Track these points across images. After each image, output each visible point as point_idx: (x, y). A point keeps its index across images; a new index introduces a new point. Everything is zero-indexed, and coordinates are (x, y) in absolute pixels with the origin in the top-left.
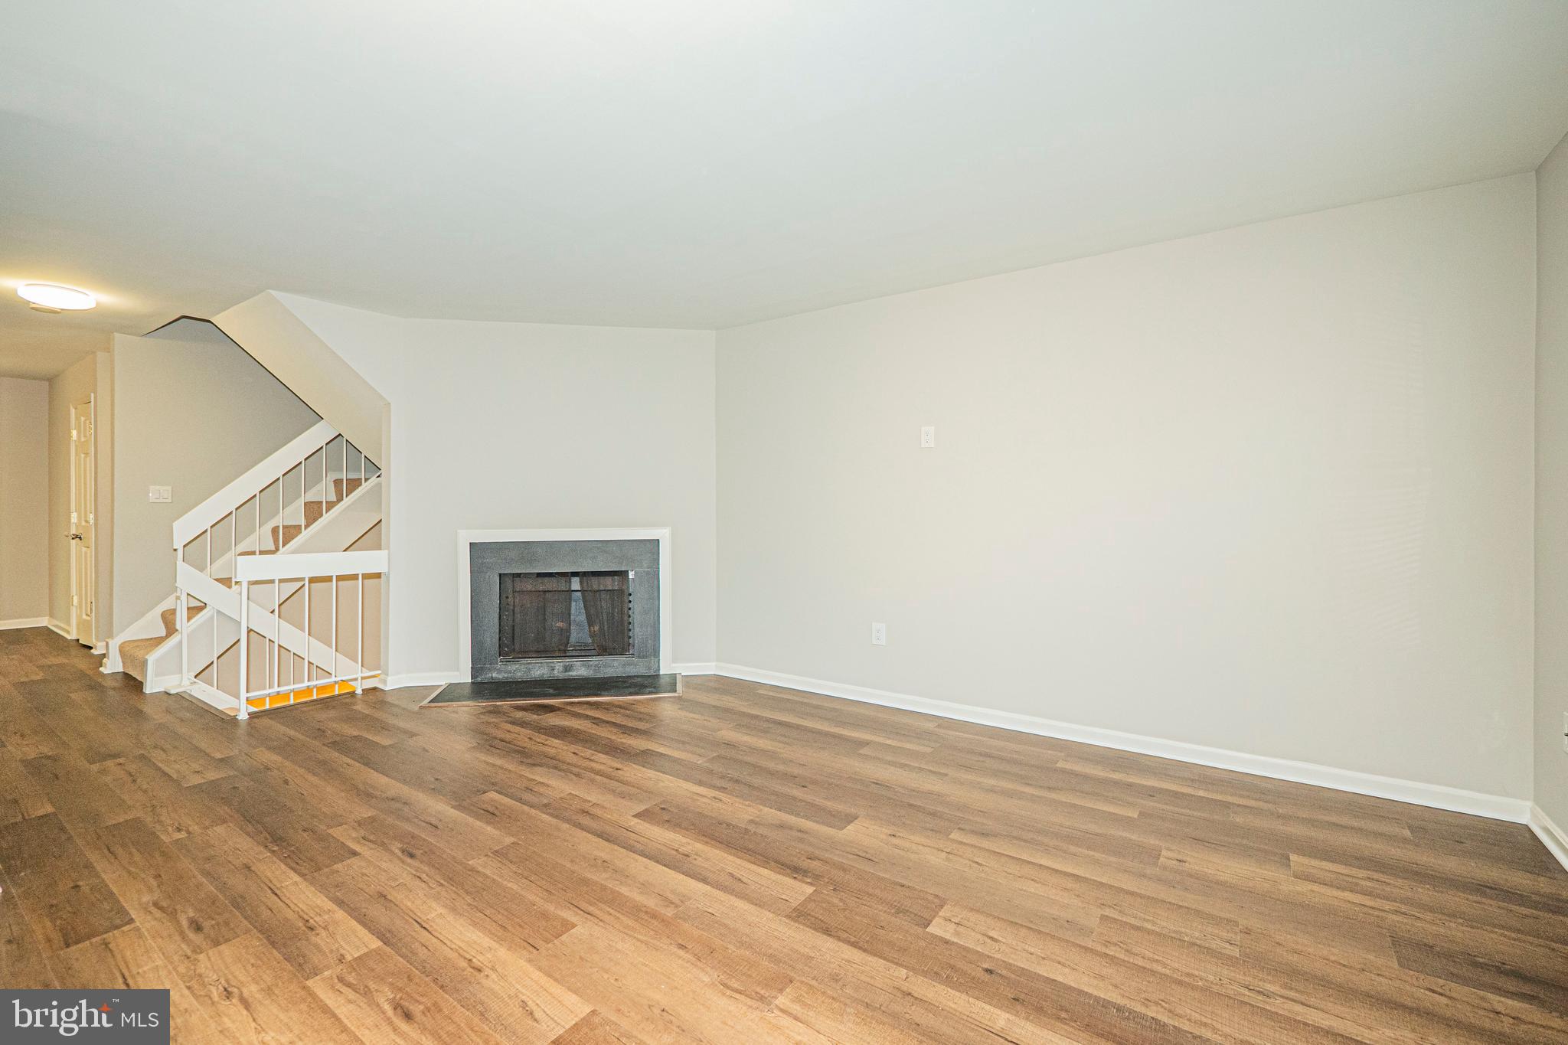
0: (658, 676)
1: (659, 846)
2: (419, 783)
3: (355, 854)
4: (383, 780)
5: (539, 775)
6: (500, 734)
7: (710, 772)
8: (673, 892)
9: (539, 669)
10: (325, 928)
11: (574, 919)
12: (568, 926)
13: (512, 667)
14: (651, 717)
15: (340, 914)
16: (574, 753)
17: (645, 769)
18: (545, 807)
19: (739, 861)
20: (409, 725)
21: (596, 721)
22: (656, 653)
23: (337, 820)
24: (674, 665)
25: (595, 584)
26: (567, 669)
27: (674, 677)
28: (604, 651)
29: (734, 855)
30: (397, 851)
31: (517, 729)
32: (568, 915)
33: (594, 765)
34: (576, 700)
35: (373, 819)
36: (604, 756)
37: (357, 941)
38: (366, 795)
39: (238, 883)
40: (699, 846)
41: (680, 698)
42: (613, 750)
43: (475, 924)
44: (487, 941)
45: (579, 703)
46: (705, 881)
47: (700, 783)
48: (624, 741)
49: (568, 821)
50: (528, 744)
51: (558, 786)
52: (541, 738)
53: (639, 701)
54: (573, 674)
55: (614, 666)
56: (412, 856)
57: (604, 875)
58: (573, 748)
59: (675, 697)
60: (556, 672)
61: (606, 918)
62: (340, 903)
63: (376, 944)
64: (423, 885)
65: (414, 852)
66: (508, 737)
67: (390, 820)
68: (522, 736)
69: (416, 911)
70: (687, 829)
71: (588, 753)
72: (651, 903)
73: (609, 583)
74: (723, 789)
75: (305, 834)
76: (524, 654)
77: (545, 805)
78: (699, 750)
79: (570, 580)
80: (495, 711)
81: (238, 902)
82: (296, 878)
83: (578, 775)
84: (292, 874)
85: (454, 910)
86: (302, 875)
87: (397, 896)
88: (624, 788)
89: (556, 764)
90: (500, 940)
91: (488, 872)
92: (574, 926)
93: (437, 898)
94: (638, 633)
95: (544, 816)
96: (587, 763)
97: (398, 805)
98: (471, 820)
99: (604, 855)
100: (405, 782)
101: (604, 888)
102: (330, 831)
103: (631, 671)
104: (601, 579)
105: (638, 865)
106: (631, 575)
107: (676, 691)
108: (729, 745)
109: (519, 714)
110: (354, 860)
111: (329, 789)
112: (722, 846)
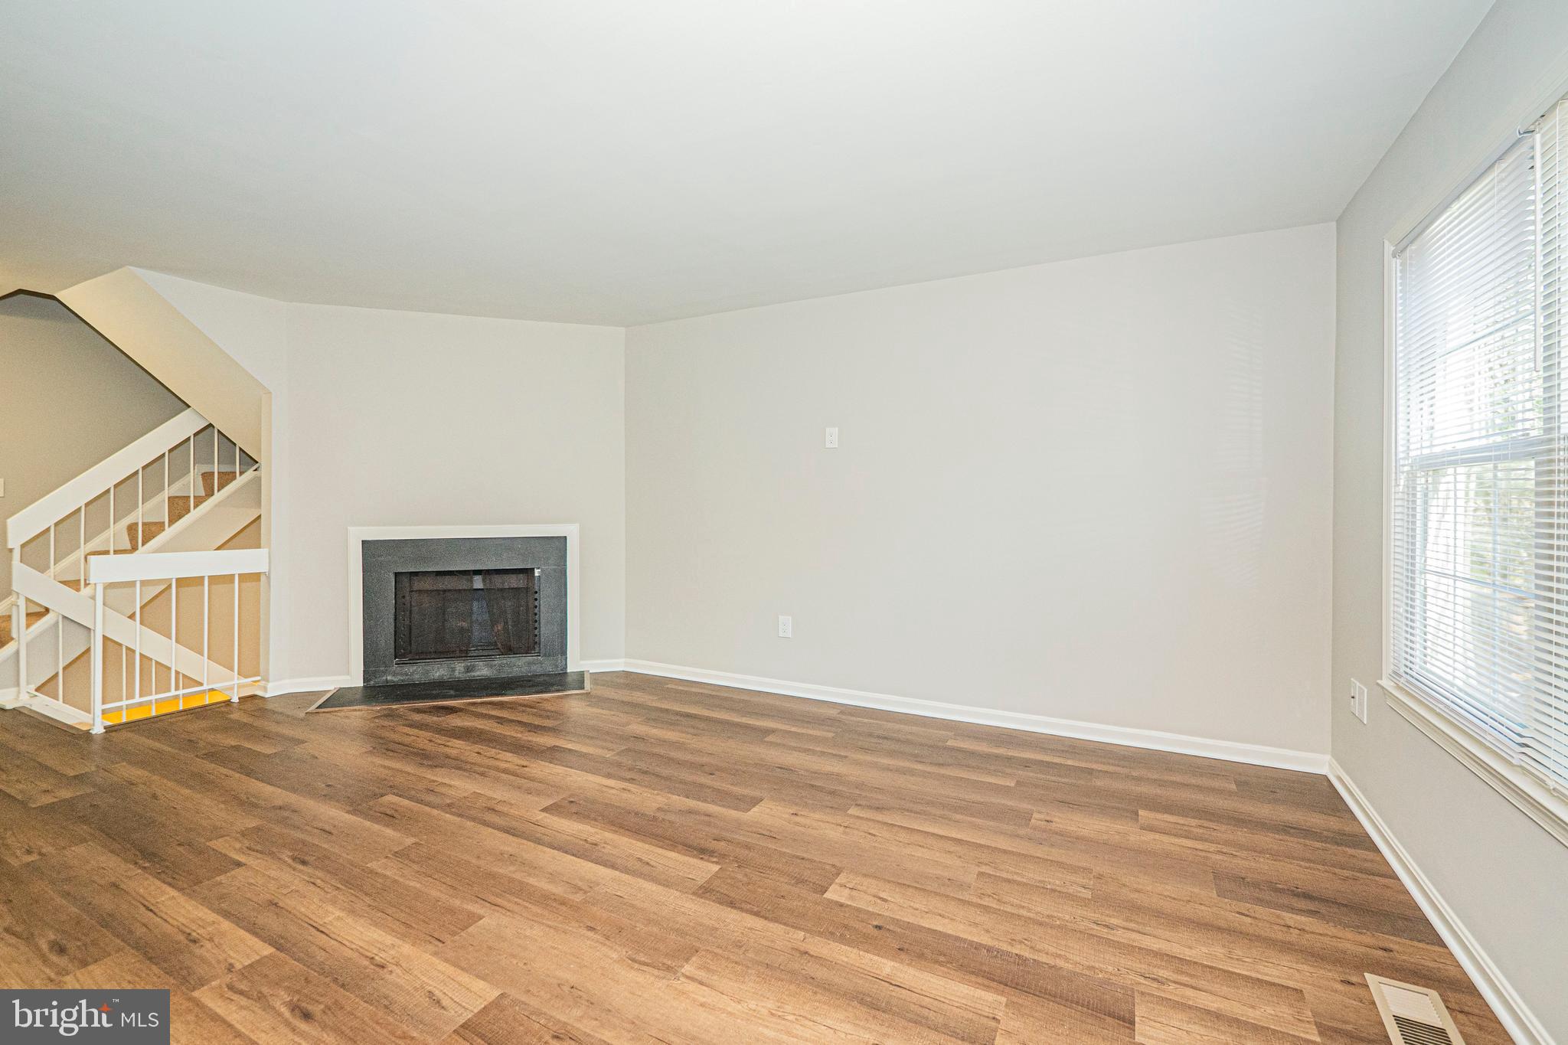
0: (566, 673)
1: (569, 838)
2: (311, 792)
3: (239, 864)
4: (269, 789)
5: (440, 776)
6: (396, 737)
7: (619, 765)
8: (581, 879)
9: (438, 671)
10: (211, 940)
11: (481, 912)
12: (475, 918)
13: (407, 669)
14: (558, 715)
15: (226, 925)
16: (478, 753)
17: (551, 765)
18: (449, 807)
19: (647, 846)
20: (297, 733)
21: (500, 720)
22: (564, 652)
23: (217, 832)
24: (582, 662)
25: (498, 582)
26: (468, 670)
27: (581, 674)
28: (509, 650)
29: (643, 841)
30: (287, 859)
31: (415, 731)
32: (471, 907)
33: (497, 763)
34: (479, 700)
35: (258, 829)
36: (511, 755)
37: (249, 948)
38: (247, 804)
39: (106, 902)
40: (608, 835)
41: (588, 694)
42: (518, 748)
43: (376, 924)
44: (389, 939)
45: (482, 703)
46: (613, 867)
47: (609, 776)
48: (530, 738)
49: (474, 819)
50: (429, 747)
51: (461, 786)
52: (442, 739)
53: (546, 700)
54: (476, 674)
55: (519, 665)
56: (304, 863)
57: (512, 868)
58: (477, 748)
59: (584, 694)
60: (457, 674)
61: (516, 908)
62: (226, 915)
63: (268, 950)
64: (318, 890)
65: (307, 858)
66: (407, 740)
67: (277, 829)
68: (422, 739)
69: (311, 916)
70: (596, 820)
71: (493, 752)
72: (558, 890)
73: (514, 582)
74: (632, 780)
75: (180, 849)
76: (422, 655)
77: (449, 805)
78: (610, 745)
79: (472, 578)
80: (390, 715)
81: (107, 921)
82: (173, 893)
83: (482, 774)
84: (169, 889)
85: (352, 912)
86: (181, 890)
87: (290, 903)
88: (531, 784)
89: (459, 765)
90: (403, 937)
91: (388, 873)
92: (481, 918)
93: (334, 902)
94: (546, 631)
95: (447, 815)
96: (492, 762)
97: (286, 814)
98: (368, 824)
99: (511, 850)
100: (294, 790)
101: (511, 880)
102: (212, 844)
103: (537, 669)
104: (506, 577)
105: (547, 857)
106: (537, 573)
107: (583, 688)
108: (637, 738)
109: (417, 717)
110: (238, 871)
111: (207, 802)
112: (630, 834)
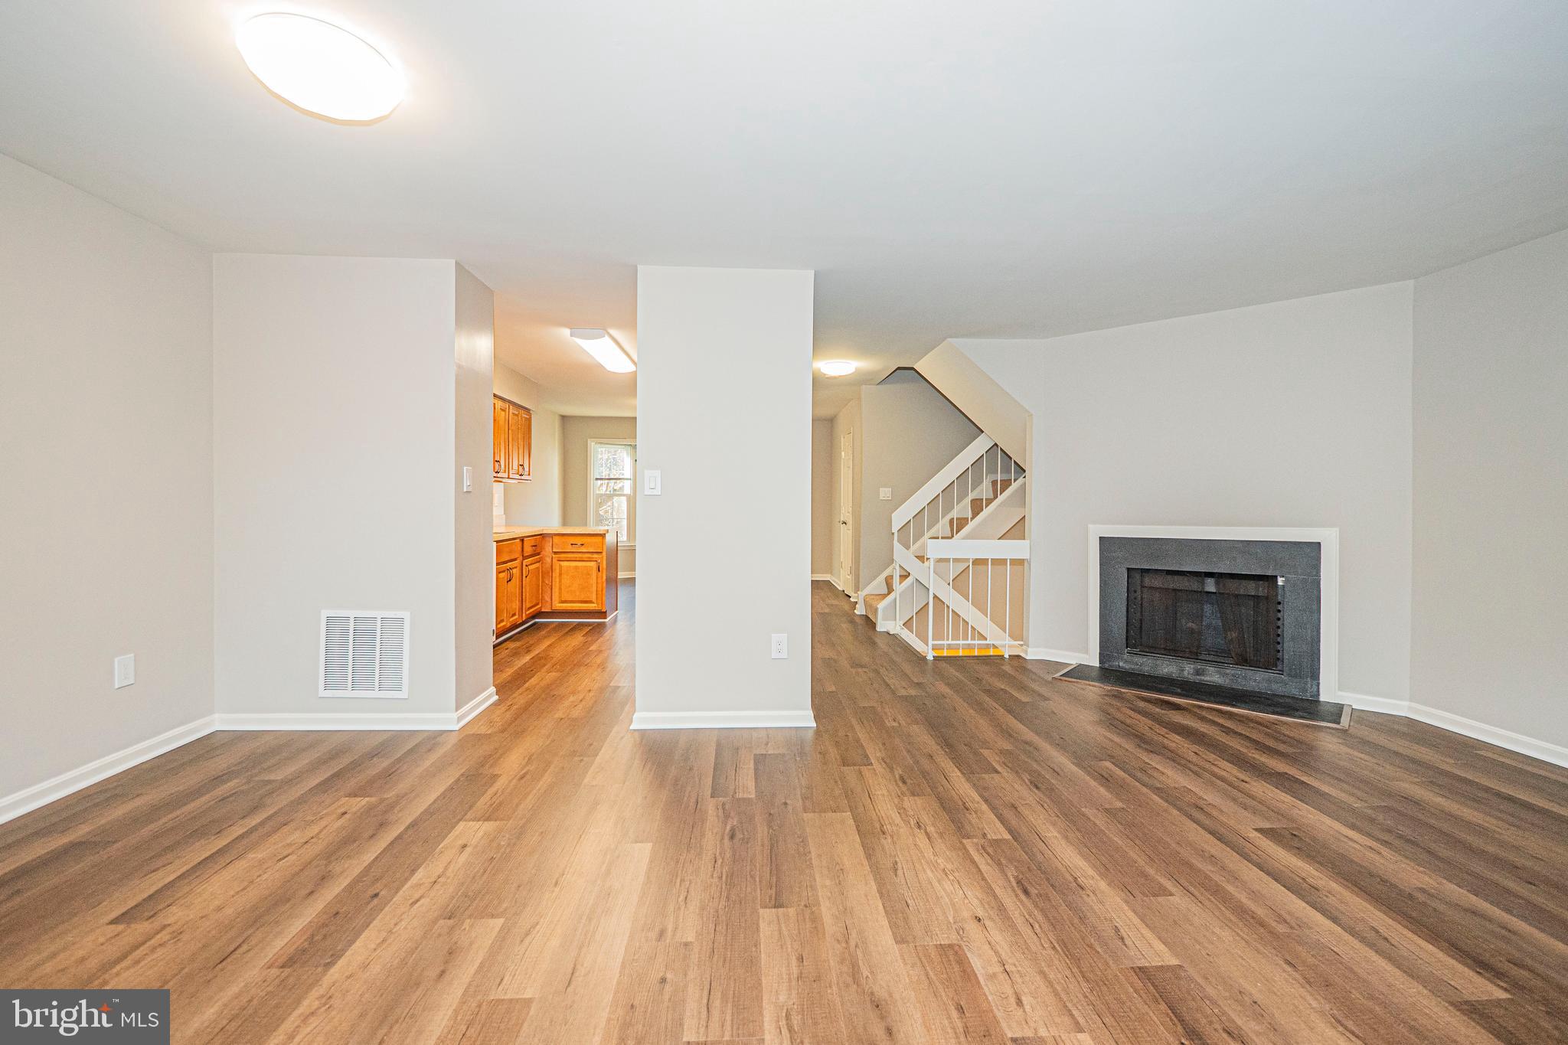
0: (1318, 702)
1: (1281, 868)
2: (1048, 737)
3: (997, 772)
4: (1020, 726)
5: (1154, 761)
6: (1119, 715)
7: (1372, 820)
8: (1289, 913)
9: (1167, 667)
10: (976, 812)
11: (1173, 890)
12: (1165, 892)
13: (1136, 659)
14: (1311, 748)
15: (984, 807)
16: (1196, 753)
17: (1278, 791)
18: (1158, 791)
19: (1390, 921)
20: (1043, 690)
21: (1228, 731)
22: (1315, 675)
23: (985, 744)
24: (1340, 693)
25: (1232, 586)
26: (1198, 672)
27: (1340, 708)
28: (1244, 661)
29: (1385, 913)
30: (1027, 780)
31: (1139, 717)
32: (1169, 885)
33: (1216, 770)
34: (1206, 705)
35: (1009, 753)
36: (1228, 764)
37: (997, 831)
38: (1008, 734)
39: (925, 763)
40: (1334, 885)
41: (1345, 731)
42: (1239, 761)
43: (1081, 854)
44: (1091, 872)
45: (1208, 708)
46: (1335, 920)
47: (1353, 827)
48: (1257, 756)
49: (1180, 809)
50: (1149, 734)
51: (1172, 777)
52: (1164, 731)
53: (1285, 723)
54: (1207, 678)
55: (1256, 680)
56: (1037, 788)
57: (1210, 867)
58: (1195, 748)
59: (1338, 729)
60: (1186, 673)
61: (1207, 903)
62: (986, 801)
63: (1008, 836)
64: (1044, 811)
65: (1040, 785)
66: (1128, 721)
67: (1023, 757)
68: (1143, 724)
69: (1037, 826)
70: (1321, 864)
71: (1212, 757)
72: (1261, 912)
73: (1251, 588)
74: (1385, 843)
75: (965, 748)
76: (1151, 649)
77: (1158, 789)
78: (1359, 793)
79: (1203, 580)
80: (1118, 696)
81: (925, 774)
82: (959, 774)
83: (1195, 773)
84: (956, 770)
85: (1066, 838)
86: (963, 773)
87: (1026, 812)
88: (1249, 801)
89: (1175, 758)
90: (1101, 875)
91: (1098, 822)
92: (1171, 895)
93: (1054, 824)
94: (1289, 648)
95: (1155, 796)
96: (1207, 766)
97: (1031, 749)
98: (1088, 778)
99: (1213, 851)
100: (1037, 733)
101: (1207, 877)
102: (982, 751)
103: (1277, 688)
104: (1244, 583)
105: (1251, 874)
106: (1280, 581)
107: (1339, 723)
108: (1407, 799)
109: (1142, 704)
110: (995, 776)
111: (981, 721)
112: (1366, 896)
